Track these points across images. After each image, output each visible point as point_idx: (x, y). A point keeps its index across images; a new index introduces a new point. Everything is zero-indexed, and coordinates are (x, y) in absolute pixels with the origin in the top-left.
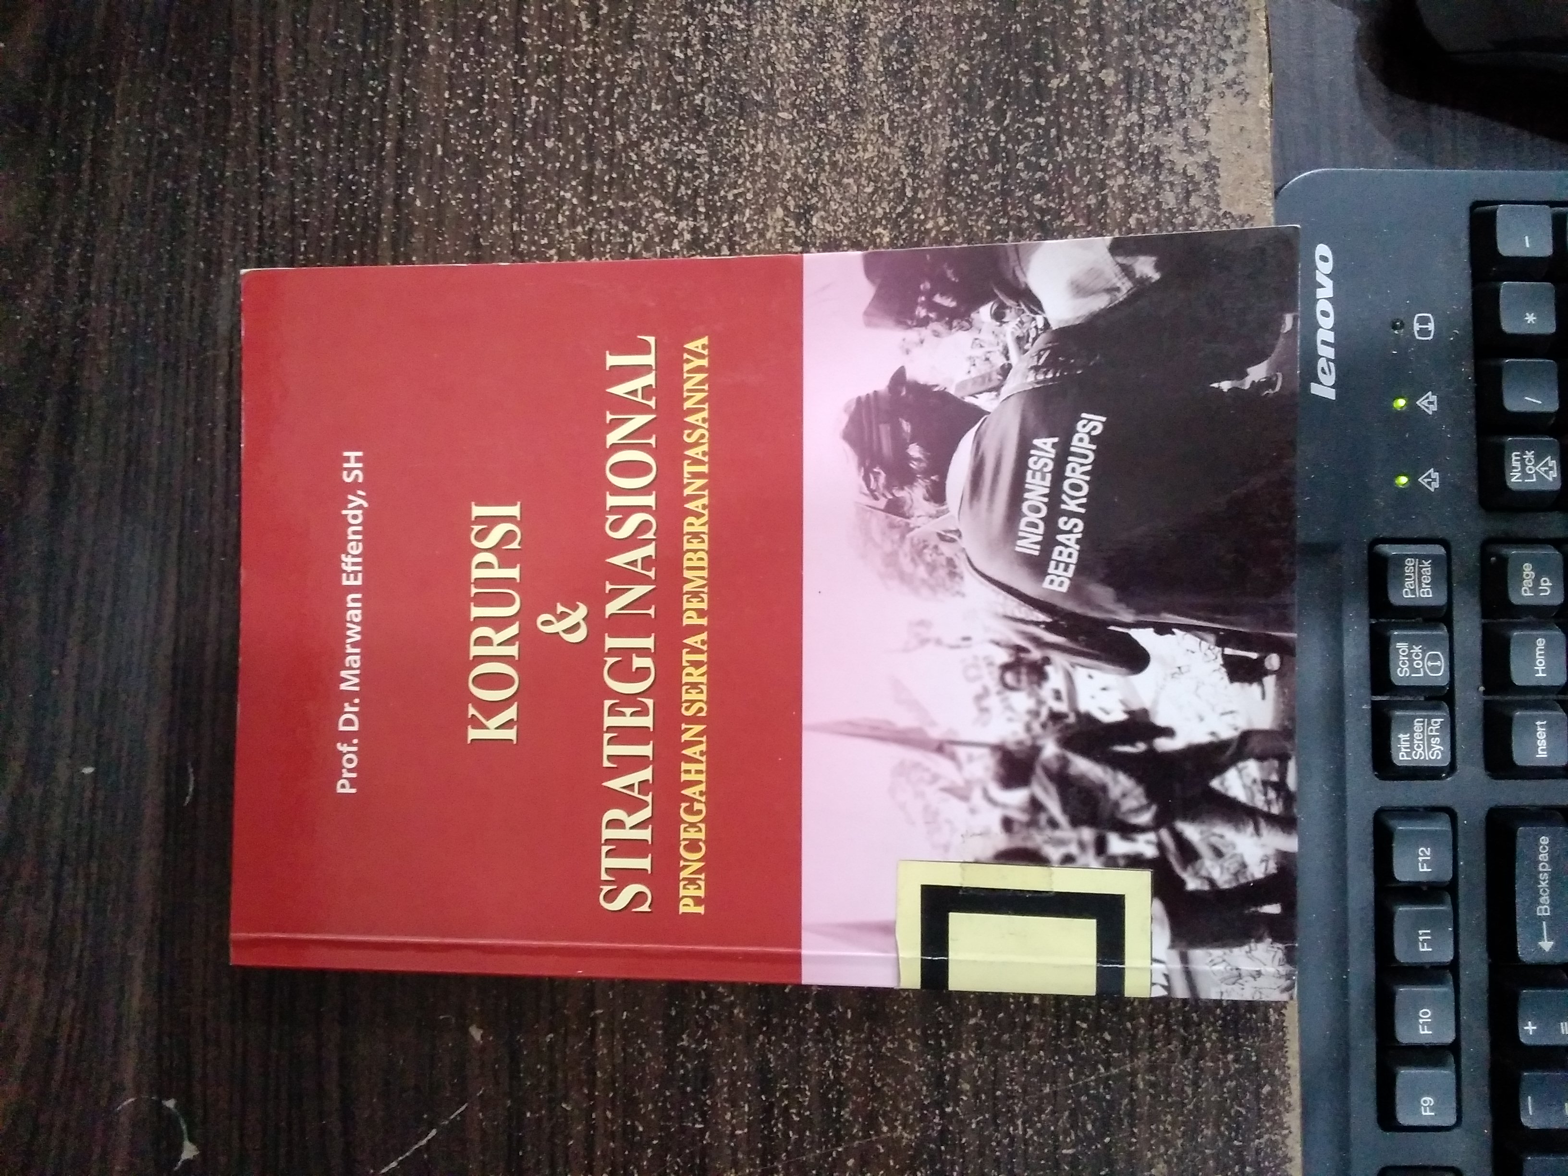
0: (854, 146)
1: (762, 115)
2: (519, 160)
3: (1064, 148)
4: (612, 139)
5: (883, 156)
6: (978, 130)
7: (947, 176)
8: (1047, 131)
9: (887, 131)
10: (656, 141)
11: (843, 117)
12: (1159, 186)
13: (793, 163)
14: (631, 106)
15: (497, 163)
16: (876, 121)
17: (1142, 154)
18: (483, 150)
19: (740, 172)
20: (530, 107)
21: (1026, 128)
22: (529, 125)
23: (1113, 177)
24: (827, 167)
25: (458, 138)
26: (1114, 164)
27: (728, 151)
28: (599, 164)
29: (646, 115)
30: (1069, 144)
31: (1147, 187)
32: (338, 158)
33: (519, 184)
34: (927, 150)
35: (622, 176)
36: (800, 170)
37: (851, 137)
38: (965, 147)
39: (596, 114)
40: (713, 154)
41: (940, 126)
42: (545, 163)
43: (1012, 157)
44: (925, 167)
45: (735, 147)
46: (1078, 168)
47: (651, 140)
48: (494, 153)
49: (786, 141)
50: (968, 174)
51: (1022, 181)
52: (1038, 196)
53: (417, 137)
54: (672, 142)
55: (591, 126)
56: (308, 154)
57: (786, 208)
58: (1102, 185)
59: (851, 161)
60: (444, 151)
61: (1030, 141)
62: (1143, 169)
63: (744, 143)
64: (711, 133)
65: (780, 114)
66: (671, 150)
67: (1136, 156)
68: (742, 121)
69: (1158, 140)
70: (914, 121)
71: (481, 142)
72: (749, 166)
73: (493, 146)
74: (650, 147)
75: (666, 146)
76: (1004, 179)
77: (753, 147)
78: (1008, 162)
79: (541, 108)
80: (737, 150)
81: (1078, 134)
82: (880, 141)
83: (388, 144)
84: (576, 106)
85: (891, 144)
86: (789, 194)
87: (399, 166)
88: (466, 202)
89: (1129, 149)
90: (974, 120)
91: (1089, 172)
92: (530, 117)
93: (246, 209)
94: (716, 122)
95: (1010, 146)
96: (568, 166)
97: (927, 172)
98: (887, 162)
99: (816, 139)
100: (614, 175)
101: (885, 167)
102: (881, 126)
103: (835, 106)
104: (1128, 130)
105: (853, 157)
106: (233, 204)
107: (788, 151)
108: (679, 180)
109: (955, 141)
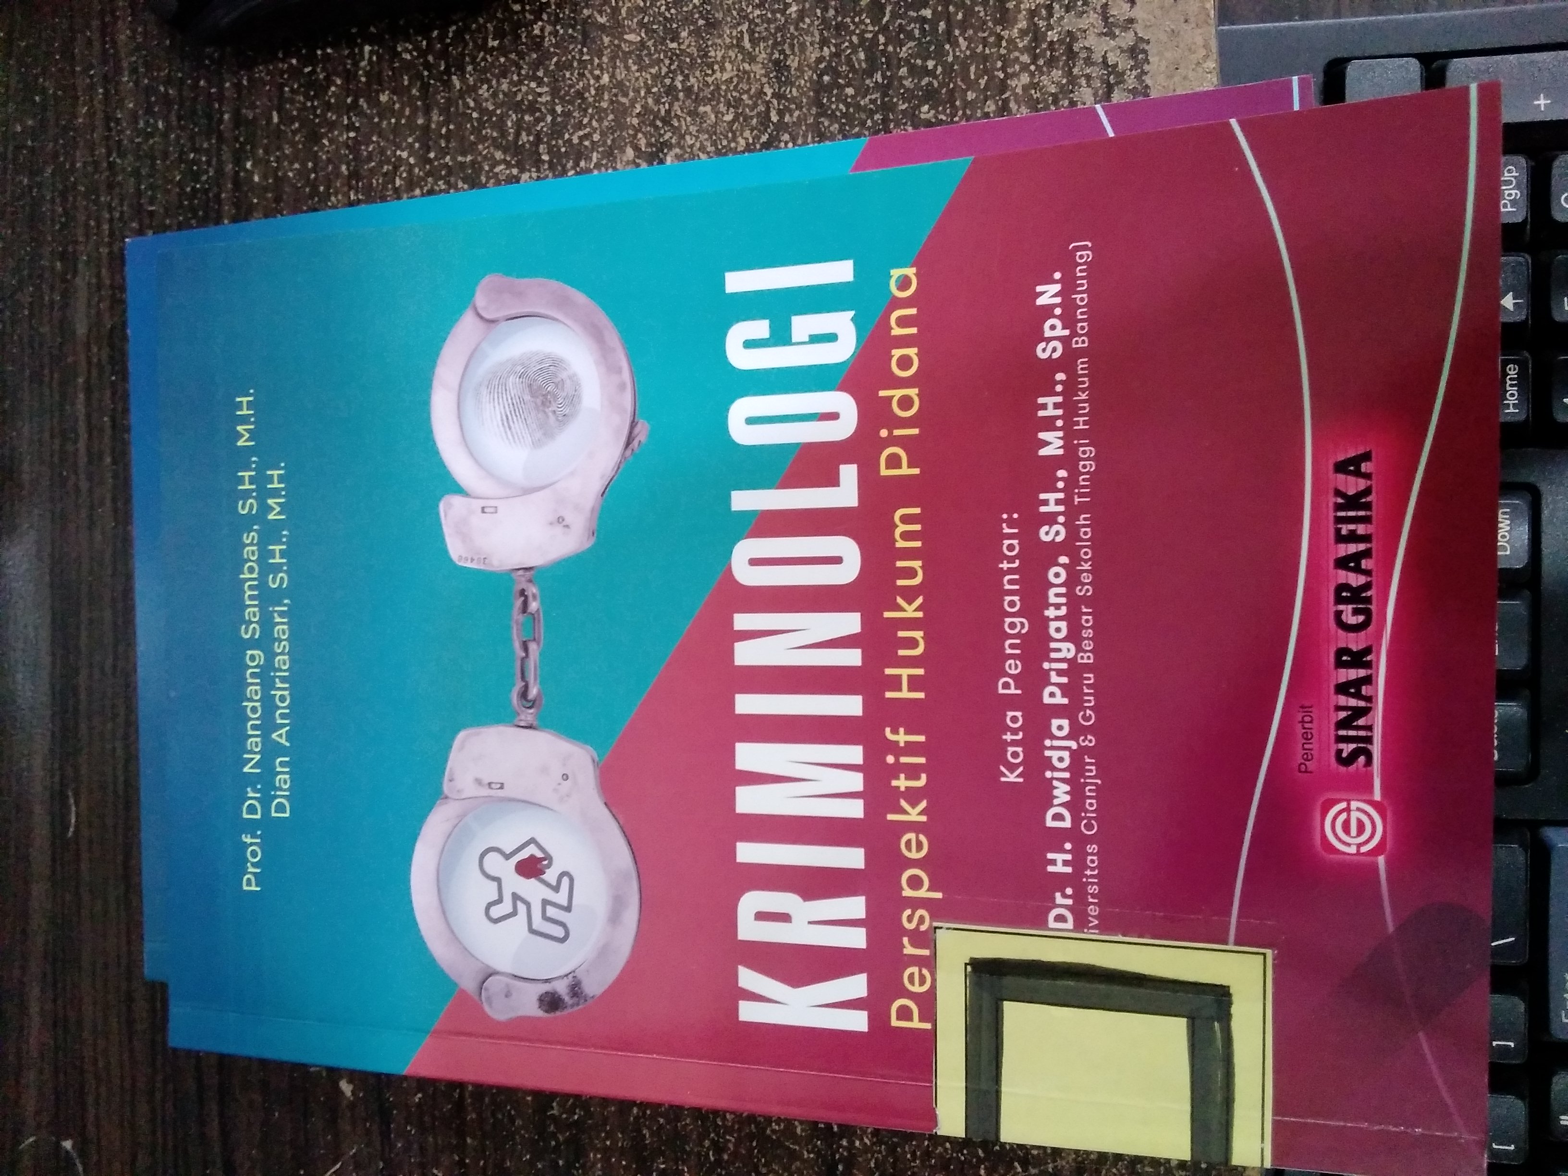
0: (710, 66)
1: (606, 40)
2: (354, 119)
3: (955, 44)
4: (448, 84)
5: (743, 75)
6: (853, 32)
7: (817, 92)
8: (934, 23)
9: (747, 44)
10: (494, 82)
11: (696, 33)
12: (1073, 80)
13: (643, 93)
14: (466, 45)
15: (332, 125)
16: (734, 34)
17: (1052, 43)
18: (319, 112)
19: (585, 110)
20: (363, 59)
21: (909, 23)
22: (363, 79)
23: (1015, 75)
24: (681, 94)
25: (292, 102)
26: (1017, 58)
27: (571, 86)
29: (482, 54)
30: (961, 40)
31: (1058, 84)
32: (178, 137)
33: (354, 147)
34: (793, 63)
35: (459, 126)
36: (650, 101)
37: (706, 55)
38: (837, 55)
39: (430, 58)
40: (555, 92)
41: (807, 32)
42: (381, 120)
43: (893, 62)
44: (792, 84)
45: (578, 80)
46: (973, 69)
47: (488, 81)
48: (329, 114)
49: (635, 68)
50: (841, 87)
51: (907, 90)
52: (925, 108)
53: (253, 106)
54: (512, 83)
55: (426, 73)
56: (151, 135)
58: (1003, 86)
59: (707, 85)
60: (280, 117)
61: (914, 39)
62: (1052, 63)
63: (588, 75)
64: (552, 67)
65: (626, 37)
66: (510, 90)
67: (1044, 46)
68: (585, 50)
69: (1070, 22)
70: (778, 29)
71: (316, 103)
72: (595, 101)
73: (328, 106)
74: (488, 90)
75: (505, 87)
76: (884, 89)
77: (597, 78)
78: (888, 68)
79: (375, 58)
80: (581, 84)
81: (972, 26)
82: (740, 57)
83: (226, 117)
84: (410, 52)
85: (752, 59)
86: (640, 131)
87: (236, 139)
88: (302, 173)
89: (1035, 39)
90: (848, 20)
91: (986, 71)
92: (364, 69)
93: (96, 202)
94: (557, 54)
95: (890, 48)
96: (403, 121)
97: (794, 90)
98: (749, 83)
99: (667, 62)
100: (452, 127)
101: (746, 87)
102: (740, 39)
103: (688, 20)
104: (1032, 13)
105: (710, 80)
106: (86, 196)
107: (637, 79)
109: (825, 49)
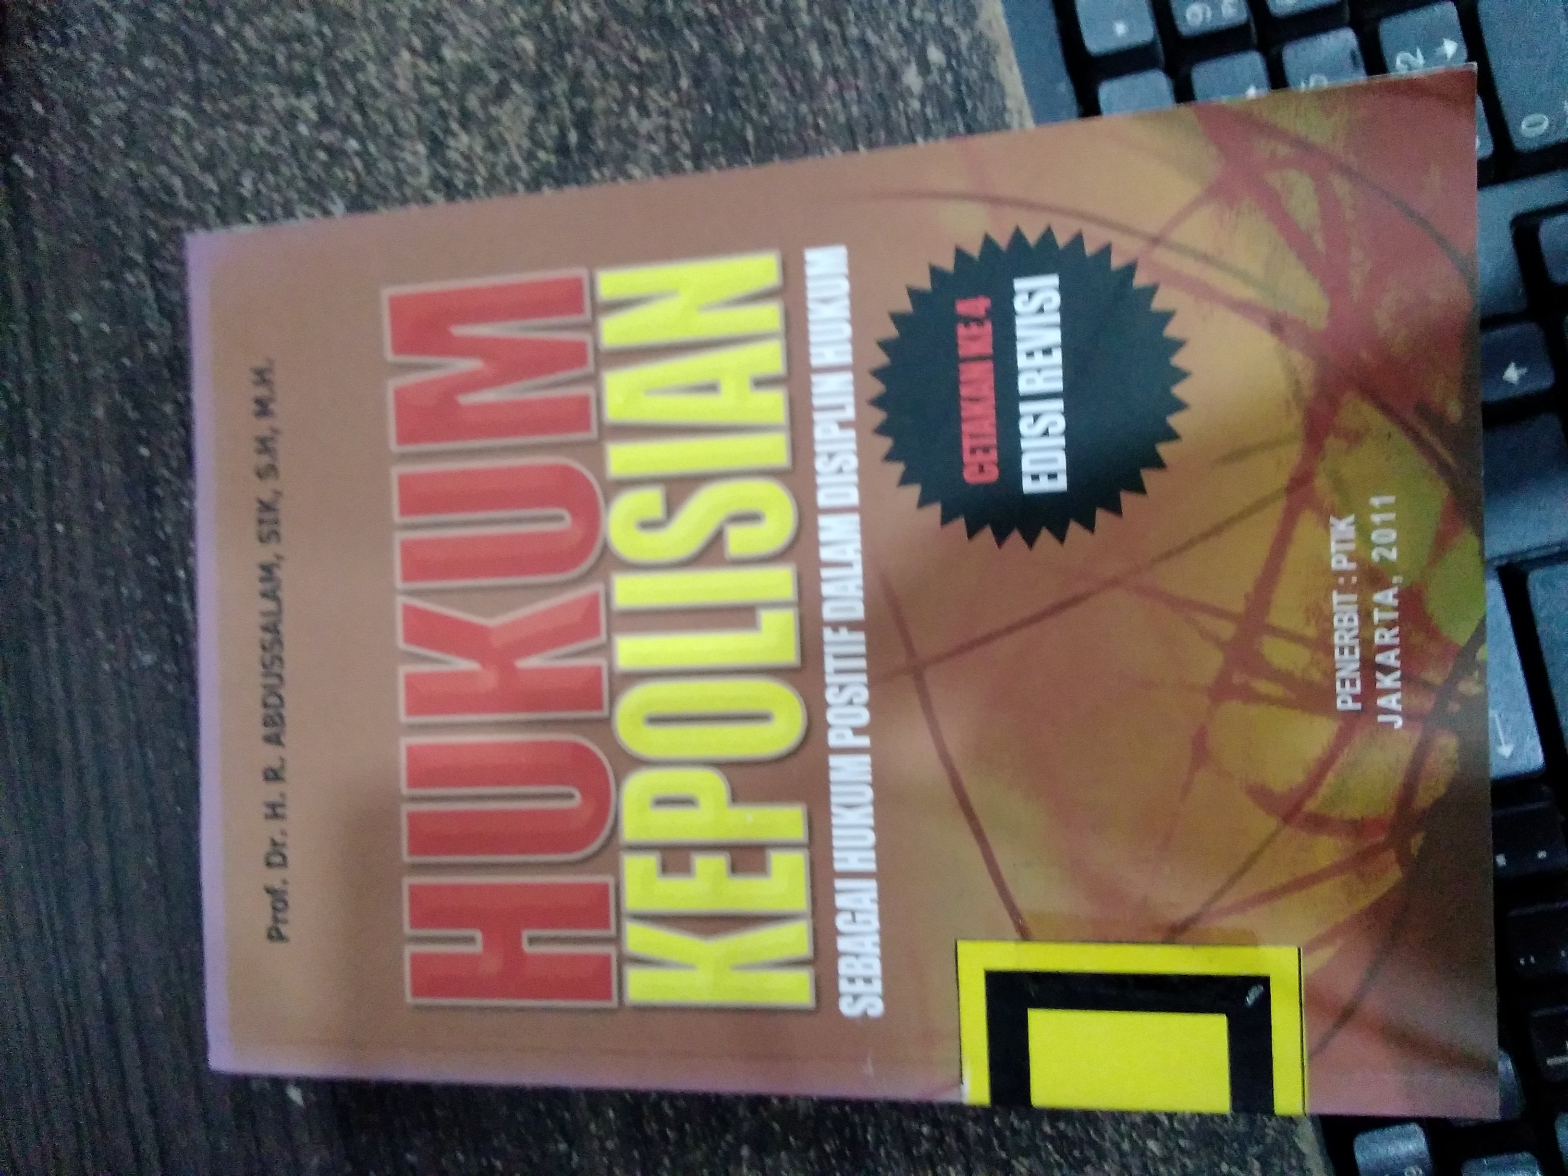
28: (204, 67)
57: (413, 51)
108: (290, 57)
